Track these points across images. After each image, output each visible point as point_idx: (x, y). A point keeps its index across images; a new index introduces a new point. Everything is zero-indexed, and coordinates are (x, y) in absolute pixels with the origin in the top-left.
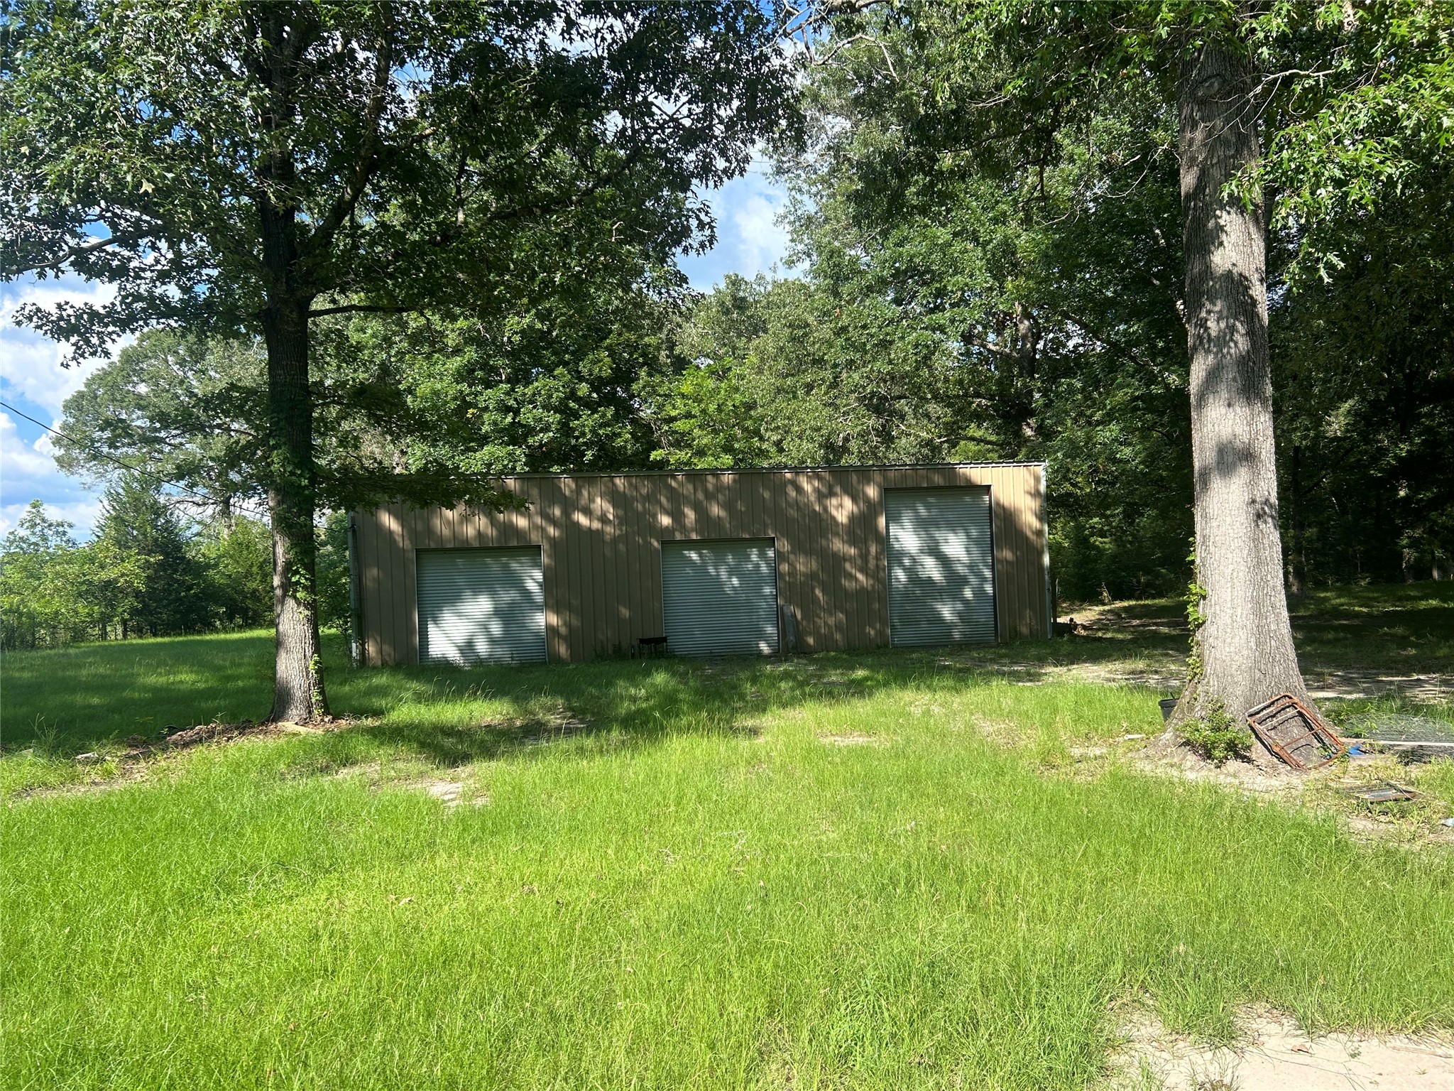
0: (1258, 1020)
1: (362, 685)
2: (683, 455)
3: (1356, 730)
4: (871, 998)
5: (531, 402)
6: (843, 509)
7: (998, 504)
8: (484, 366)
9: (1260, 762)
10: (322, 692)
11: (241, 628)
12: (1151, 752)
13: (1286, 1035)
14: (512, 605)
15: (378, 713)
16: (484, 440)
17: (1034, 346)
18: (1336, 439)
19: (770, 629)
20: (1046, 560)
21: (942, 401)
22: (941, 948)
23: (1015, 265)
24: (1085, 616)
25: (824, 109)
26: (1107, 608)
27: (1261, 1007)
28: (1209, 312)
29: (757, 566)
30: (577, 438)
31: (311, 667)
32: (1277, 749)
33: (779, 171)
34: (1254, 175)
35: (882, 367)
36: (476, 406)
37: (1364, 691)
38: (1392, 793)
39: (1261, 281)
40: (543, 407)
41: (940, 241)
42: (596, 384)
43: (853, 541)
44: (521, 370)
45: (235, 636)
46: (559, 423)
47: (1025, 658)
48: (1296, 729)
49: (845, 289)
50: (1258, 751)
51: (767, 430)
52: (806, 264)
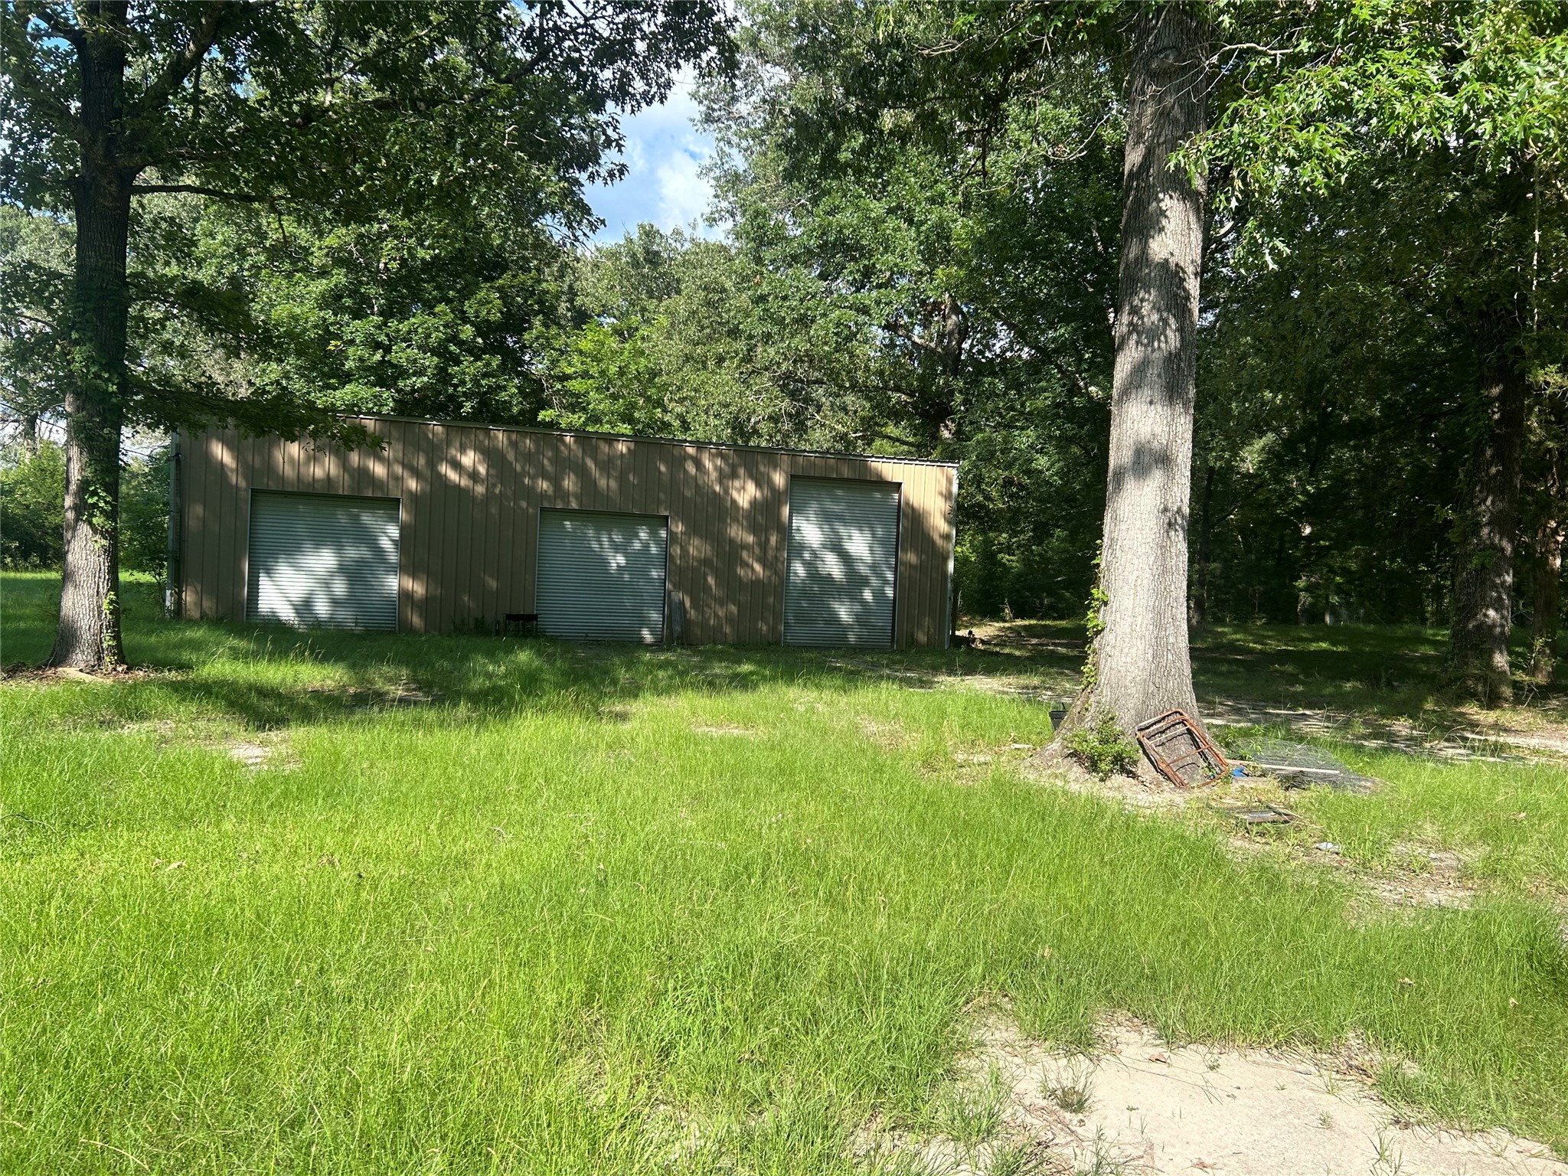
0: (1118, 1029)
1: (173, 636)
2: (577, 419)
3: (1242, 752)
4: (705, 988)
5: (404, 340)
6: (745, 494)
7: (907, 504)
8: (354, 293)
9: (1146, 778)
10: (116, 637)
11: (35, 568)
12: (1037, 761)
13: (1145, 1044)
14: (361, 563)
15: (182, 667)
16: (346, 378)
17: (960, 343)
18: (1247, 475)
19: (655, 616)
20: (951, 566)
21: (861, 391)
22: (790, 939)
23: (948, 251)
24: (985, 631)
25: (763, 56)
26: (1007, 625)
27: (1121, 1015)
28: (1142, 300)
29: (646, 546)
30: (456, 386)
31: (105, 606)
32: (1163, 766)
33: (708, 119)
34: (1202, 148)
35: (800, 343)
36: (338, 337)
37: (1250, 720)
38: (1271, 815)
39: (1196, 274)
40: (419, 348)
41: (873, 215)
42: (483, 328)
43: (754, 529)
44: (396, 302)
45: (28, 575)
46: (436, 367)
47: (920, 666)
48: (1184, 747)
49: (767, 254)
50: (1144, 768)
51: (671, 400)
52: (729, 224)
